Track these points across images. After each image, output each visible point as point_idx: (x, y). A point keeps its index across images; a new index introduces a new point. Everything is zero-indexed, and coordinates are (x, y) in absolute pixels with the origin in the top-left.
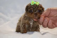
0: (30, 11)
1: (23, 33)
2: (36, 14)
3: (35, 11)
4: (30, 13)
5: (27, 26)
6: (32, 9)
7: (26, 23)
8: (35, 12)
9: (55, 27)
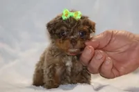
0: (59, 34)
1: (49, 88)
2: (74, 42)
3: (72, 35)
4: (60, 38)
5: (59, 70)
6: (65, 28)
7: (57, 64)
8: (72, 37)
9: (117, 76)
